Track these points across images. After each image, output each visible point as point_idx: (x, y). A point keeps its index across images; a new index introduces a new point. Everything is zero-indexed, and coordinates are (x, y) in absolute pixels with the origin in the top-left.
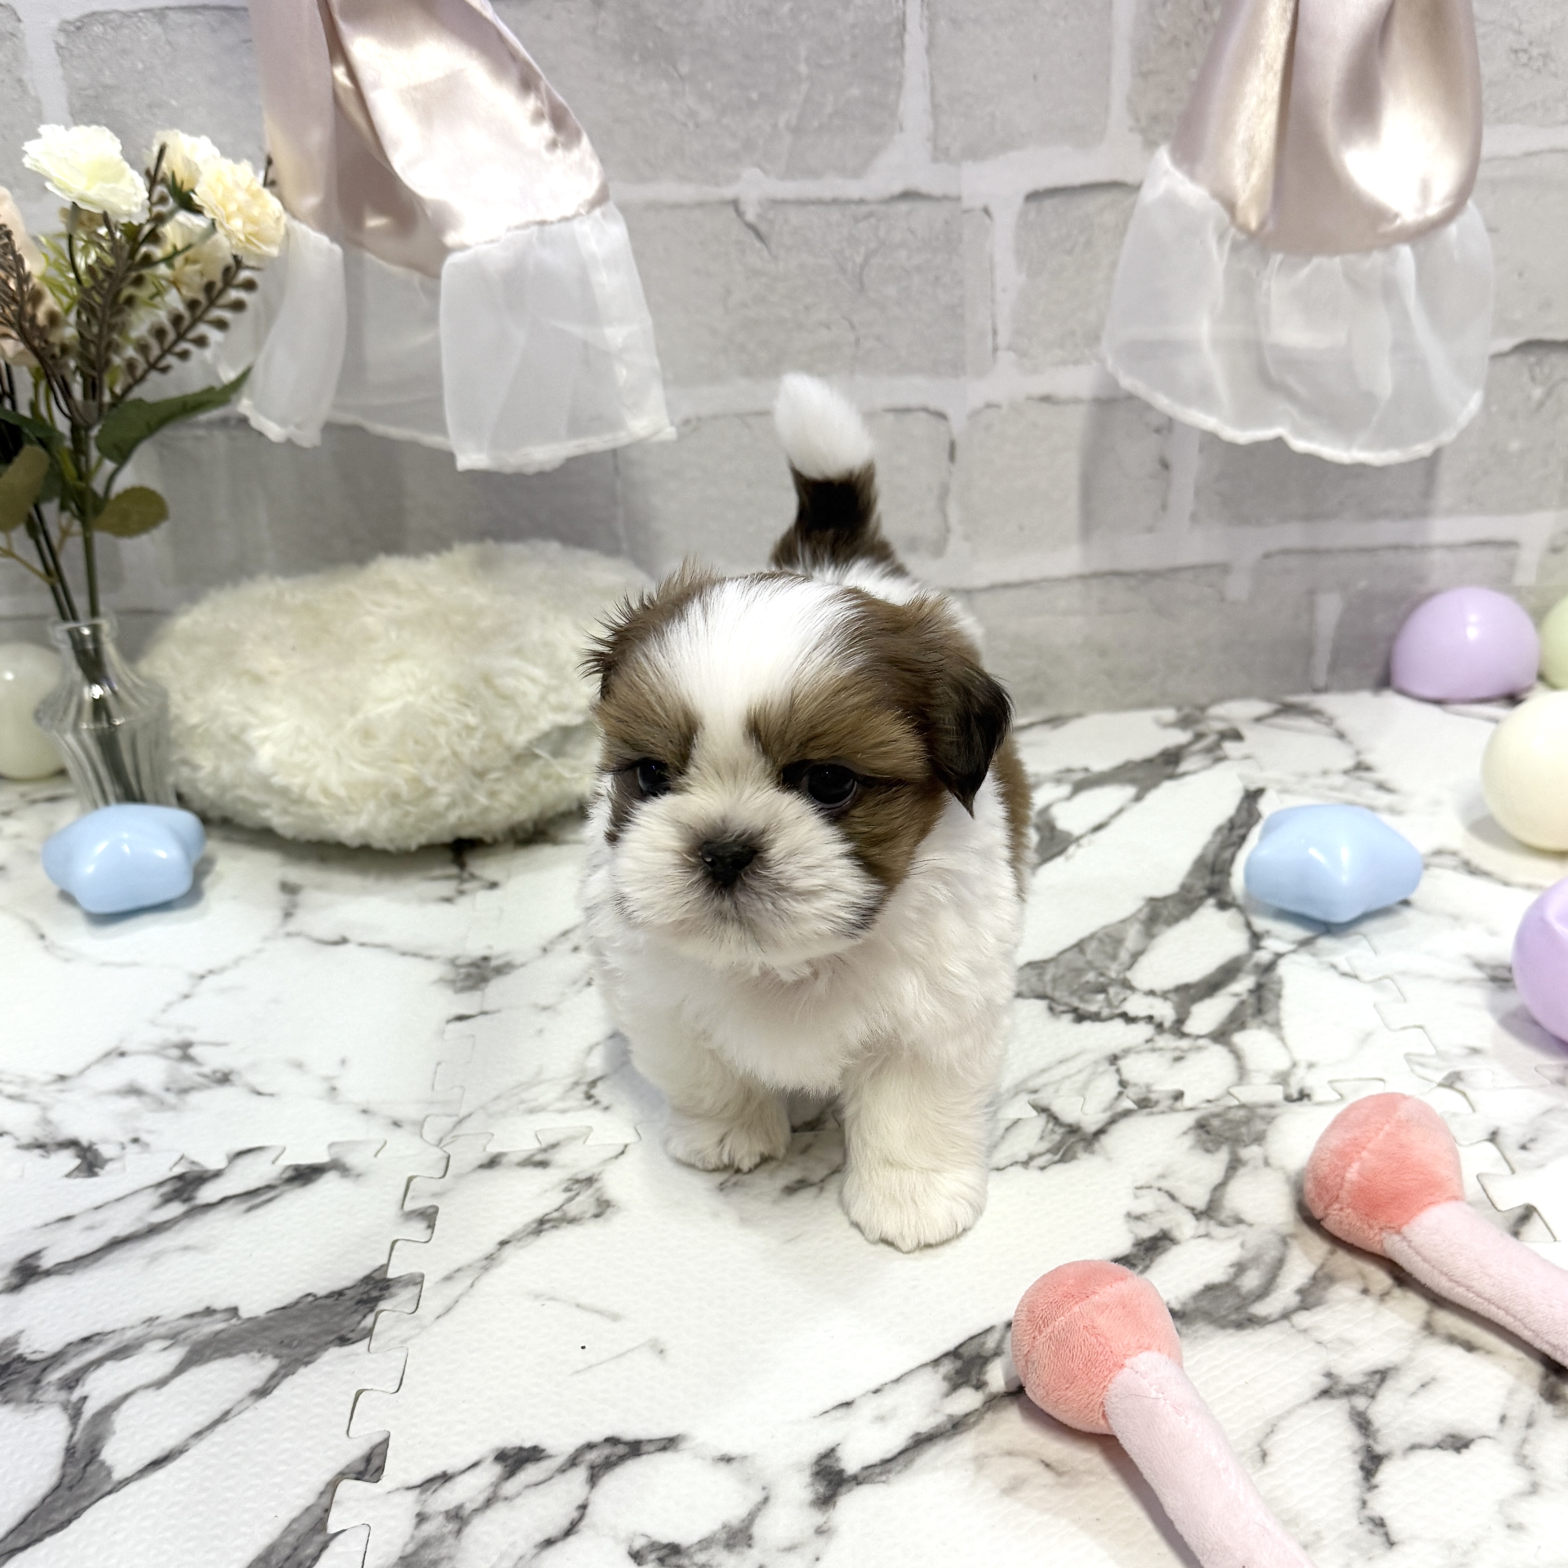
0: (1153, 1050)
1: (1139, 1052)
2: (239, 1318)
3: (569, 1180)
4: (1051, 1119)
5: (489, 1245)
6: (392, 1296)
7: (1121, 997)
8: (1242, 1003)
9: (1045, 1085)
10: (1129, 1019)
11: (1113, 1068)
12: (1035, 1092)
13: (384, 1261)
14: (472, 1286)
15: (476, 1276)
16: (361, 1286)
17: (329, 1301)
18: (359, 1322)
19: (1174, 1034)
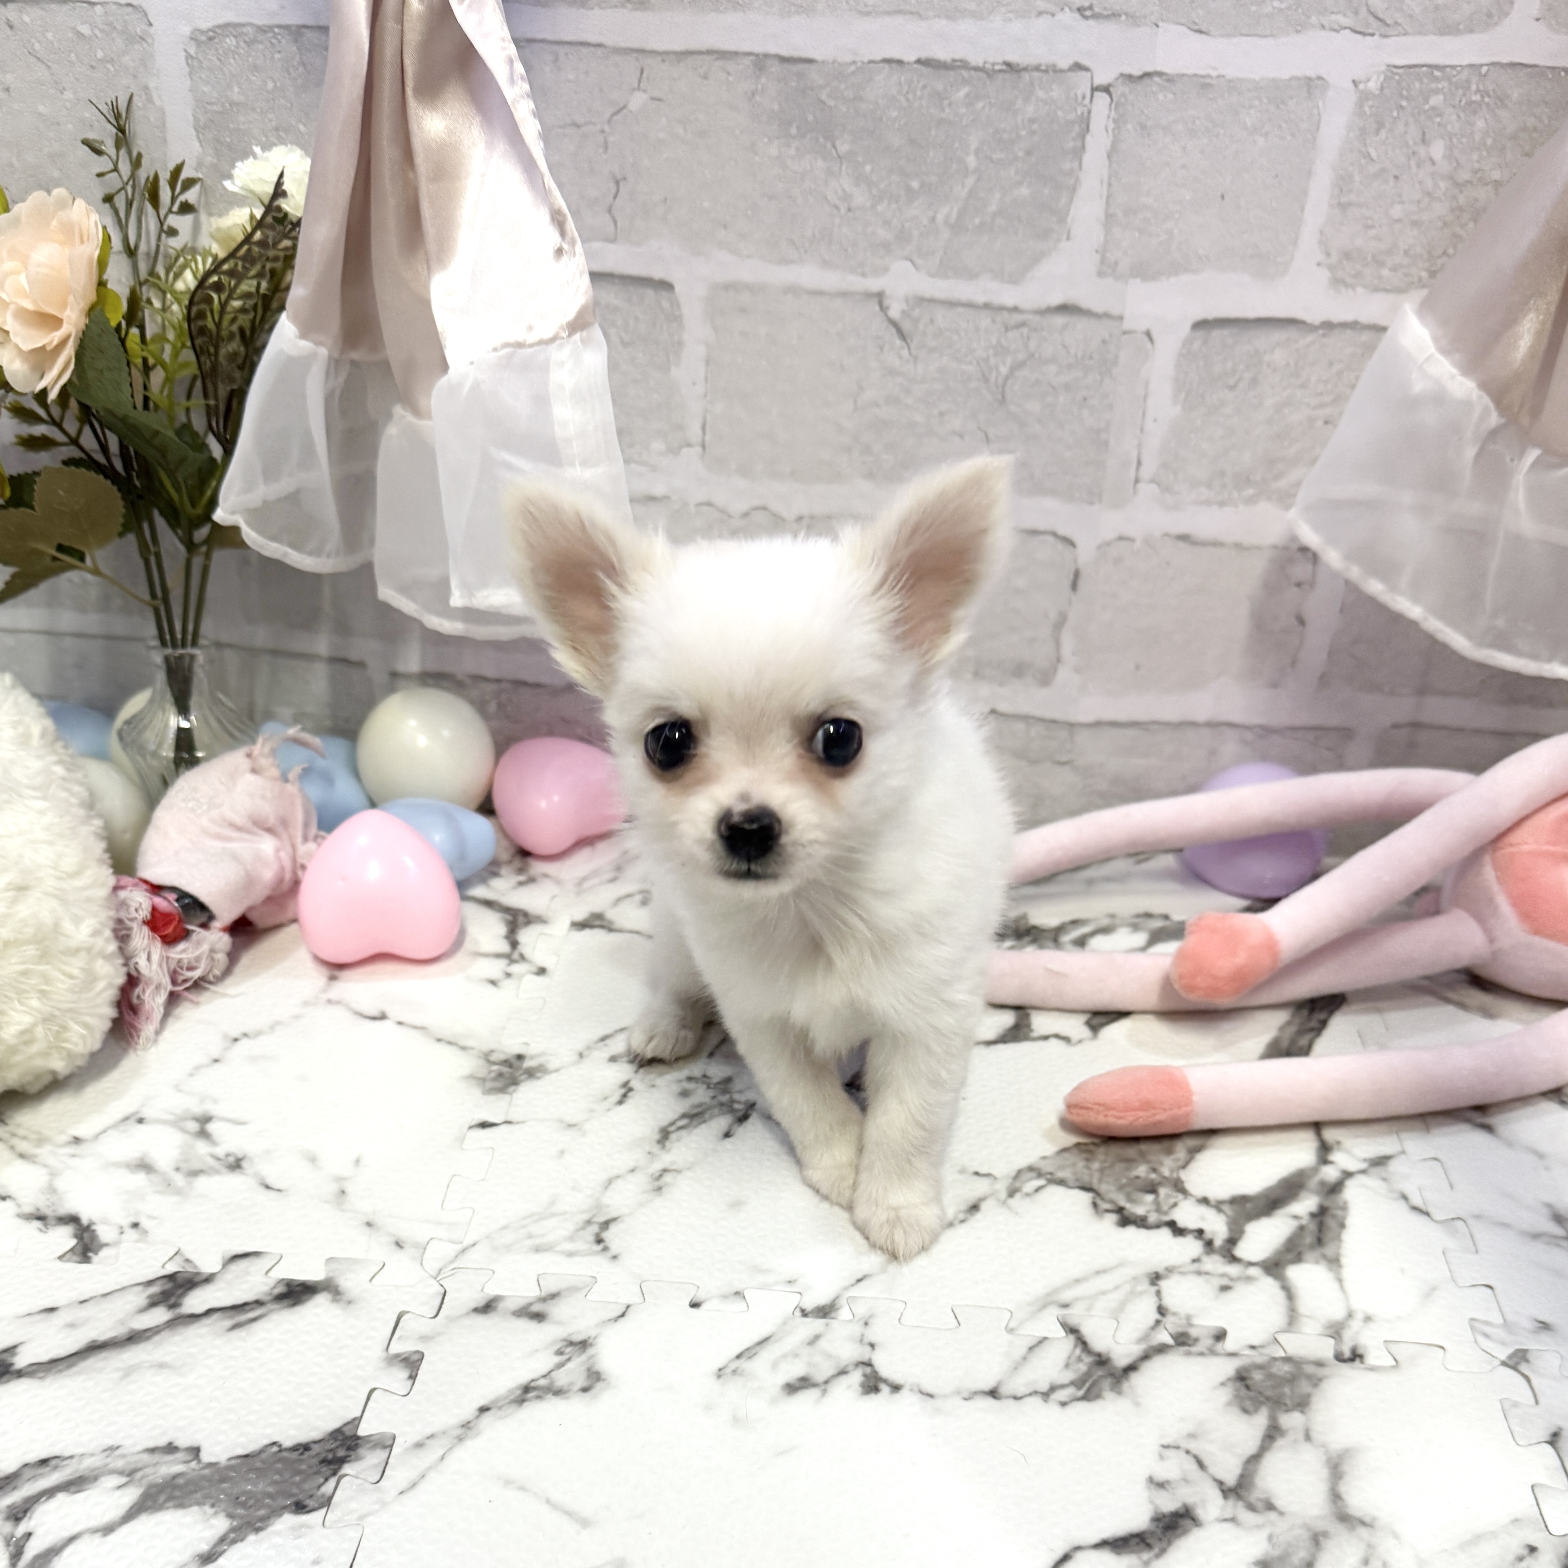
0: (1199, 1273)
1: (1182, 1273)
2: (199, 1461)
3: (565, 1340)
4: (1079, 1343)
5: (468, 1411)
6: (359, 1459)
7: (1172, 1201)
8: (1302, 1228)
9: (1077, 1299)
10: (1178, 1231)
11: (1154, 1289)
12: (1065, 1306)
13: (358, 1414)
14: (442, 1458)
15: (449, 1446)
16: (328, 1440)
17: (294, 1455)
18: (319, 1487)
19: (1224, 1257)
